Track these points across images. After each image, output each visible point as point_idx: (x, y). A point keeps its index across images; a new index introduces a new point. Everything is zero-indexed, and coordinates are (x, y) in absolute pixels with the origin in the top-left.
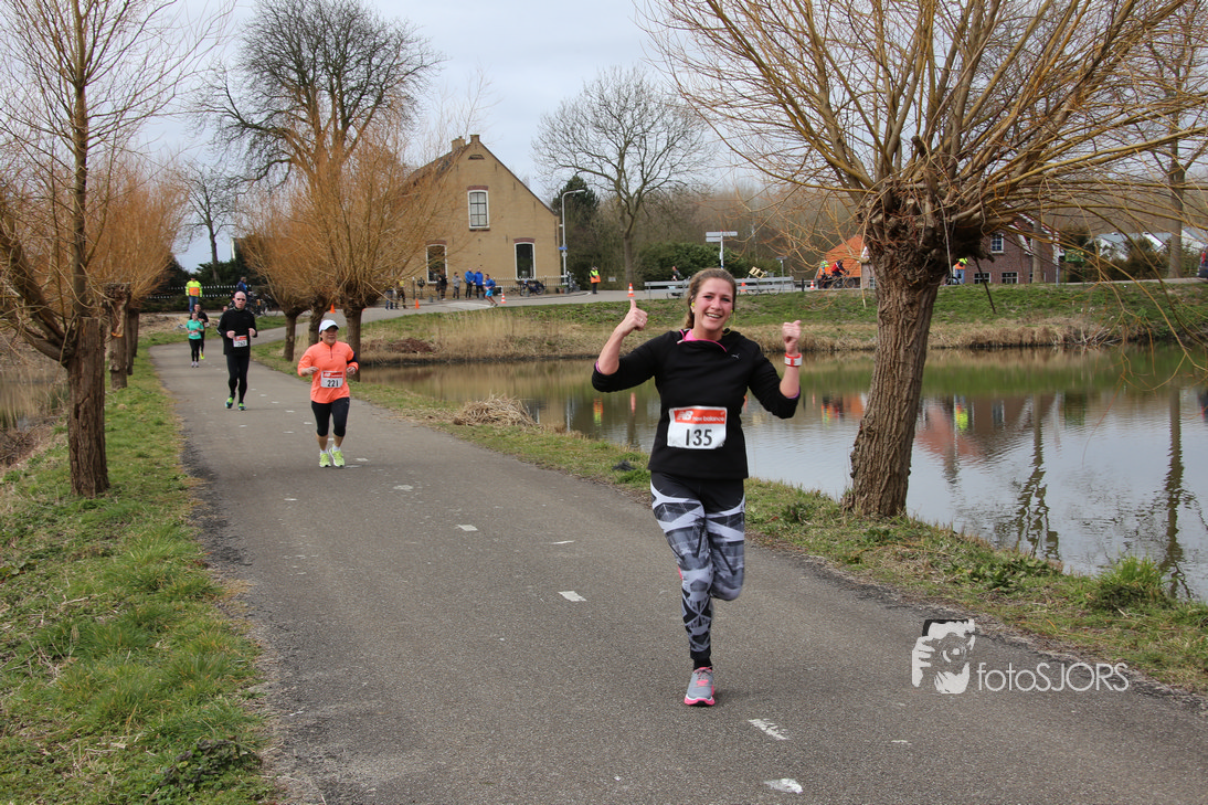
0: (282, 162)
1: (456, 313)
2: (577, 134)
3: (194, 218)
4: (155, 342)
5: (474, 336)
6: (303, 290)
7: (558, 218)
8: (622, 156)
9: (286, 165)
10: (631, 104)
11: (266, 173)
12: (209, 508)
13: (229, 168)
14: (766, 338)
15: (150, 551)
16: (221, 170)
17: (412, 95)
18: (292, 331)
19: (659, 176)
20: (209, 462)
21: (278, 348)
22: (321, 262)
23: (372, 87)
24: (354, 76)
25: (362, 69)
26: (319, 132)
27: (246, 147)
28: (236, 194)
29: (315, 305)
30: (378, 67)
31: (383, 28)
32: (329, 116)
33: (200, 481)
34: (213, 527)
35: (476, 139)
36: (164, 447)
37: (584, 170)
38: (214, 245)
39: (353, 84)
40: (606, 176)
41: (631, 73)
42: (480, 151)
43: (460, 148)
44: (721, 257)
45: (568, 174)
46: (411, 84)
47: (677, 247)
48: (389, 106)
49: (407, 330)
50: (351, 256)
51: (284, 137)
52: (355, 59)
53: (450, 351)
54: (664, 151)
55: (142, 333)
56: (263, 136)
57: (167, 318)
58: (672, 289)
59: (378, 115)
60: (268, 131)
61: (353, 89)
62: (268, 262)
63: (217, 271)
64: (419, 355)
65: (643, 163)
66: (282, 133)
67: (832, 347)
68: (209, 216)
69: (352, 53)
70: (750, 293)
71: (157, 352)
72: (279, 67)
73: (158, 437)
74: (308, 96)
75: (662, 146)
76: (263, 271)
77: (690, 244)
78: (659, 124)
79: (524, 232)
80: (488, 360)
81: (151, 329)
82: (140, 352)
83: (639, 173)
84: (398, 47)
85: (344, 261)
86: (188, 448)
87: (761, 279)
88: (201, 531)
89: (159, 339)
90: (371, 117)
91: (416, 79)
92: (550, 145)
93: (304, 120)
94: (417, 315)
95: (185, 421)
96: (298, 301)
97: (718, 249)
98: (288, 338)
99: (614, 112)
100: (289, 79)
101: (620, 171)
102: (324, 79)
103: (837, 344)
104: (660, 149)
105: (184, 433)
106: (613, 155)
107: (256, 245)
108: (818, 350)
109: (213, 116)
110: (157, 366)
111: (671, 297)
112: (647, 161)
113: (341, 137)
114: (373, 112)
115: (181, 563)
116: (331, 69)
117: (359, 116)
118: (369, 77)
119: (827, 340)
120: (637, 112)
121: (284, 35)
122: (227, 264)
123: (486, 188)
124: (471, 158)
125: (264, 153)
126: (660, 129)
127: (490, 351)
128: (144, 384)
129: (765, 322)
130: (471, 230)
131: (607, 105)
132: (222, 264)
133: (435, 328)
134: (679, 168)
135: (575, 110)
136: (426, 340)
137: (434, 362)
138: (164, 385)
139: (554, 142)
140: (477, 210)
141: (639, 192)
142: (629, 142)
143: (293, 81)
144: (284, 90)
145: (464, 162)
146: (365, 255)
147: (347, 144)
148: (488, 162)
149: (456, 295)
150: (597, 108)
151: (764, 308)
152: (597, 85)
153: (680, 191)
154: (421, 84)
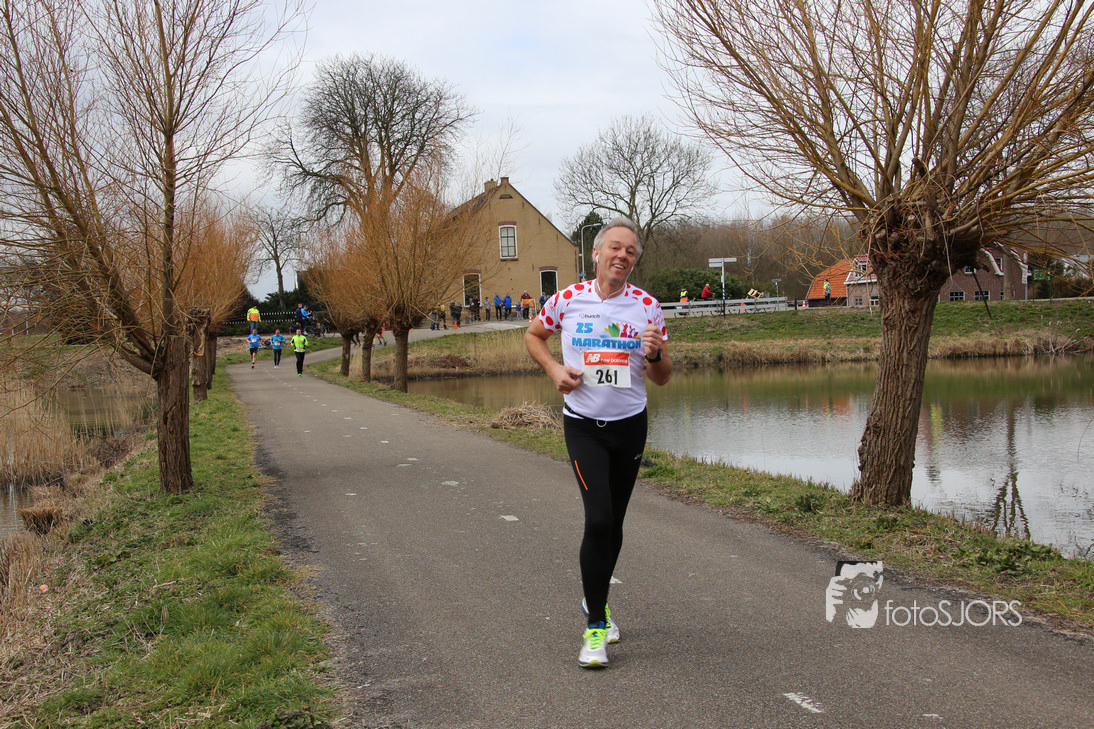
0: (339, 204)
1: (489, 333)
2: (593, 175)
3: (263, 254)
4: (230, 361)
5: (505, 352)
6: (357, 314)
7: (577, 249)
8: (633, 194)
9: (341, 206)
10: (641, 148)
11: (325, 214)
12: (280, 502)
13: (293, 211)
14: (764, 351)
15: (227, 541)
16: (286, 213)
17: (450, 144)
18: (347, 350)
19: (667, 210)
20: (278, 462)
21: (335, 365)
22: (373, 288)
23: (415, 138)
24: (399, 130)
25: (407, 123)
26: (369, 177)
27: (307, 192)
28: (299, 233)
29: (367, 326)
30: (420, 121)
31: (424, 87)
32: (378, 163)
33: (271, 479)
34: (284, 519)
35: (505, 181)
36: (240, 450)
37: (600, 206)
38: (280, 277)
39: (398, 136)
40: (619, 211)
41: (640, 121)
42: (509, 192)
43: (492, 188)
44: (722, 281)
45: (586, 210)
46: (449, 135)
47: (682, 273)
48: (429, 154)
49: (447, 348)
50: (399, 283)
51: (340, 183)
52: (401, 114)
53: (485, 366)
54: (670, 188)
55: (219, 354)
56: (322, 182)
57: (240, 341)
58: (680, 309)
59: (421, 162)
60: (326, 178)
61: (398, 140)
62: (327, 291)
63: (283, 299)
64: (457, 370)
65: (651, 200)
66: (338, 180)
67: (823, 358)
68: (275, 250)
69: (398, 110)
70: (749, 312)
71: (232, 370)
72: (336, 123)
73: (235, 441)
74: (360, 147)
75: (668, 183)
76: (322, 298)
77: (694, 270)
78: (665, 164)
79: (547, 260)
80: (518, 373)
81: (227, 350)
82: (218, 370)
83: (648, 208)
84: (437, 103)
85: (393, 289)
86: (260, 450)
87: (759, 300)
88: (273, 522)
89: (234, 358)
90: (414, 163)
91: (453, 131)
92: (570, 185)
93: (357, 168)
94: (455, 335)
95: (258, 427)
96: (353, 324)
97: (719, 274)
98: (344, 356)
99: (626, 155)
100: (344, 133)
101: (632, 206)
102: (374, 132)
103: (828, 356)
104: (667, 187)
105: (257, 438)
106: (625, 192)
107: (317, 275)
108: (810, 362)
109: (280, 166)
110: (232, 381)
111: (678, 316)
112: (656, 197)
113: (388, 181)
114: (415, 160)
115: (257, 550)
116: (380, 124)
117: (404, 164)
118: (412, 130)
119: (818, 353)
120: (646, 154)
121: (340, 96)
122: (291, 293)
123: (515, 224)
124: (501, 198)
125: (323, 197)
126: (666, 169)
127: (520, 365)
128: (222, 397)
129: (763, 337)
130: (502, 260)
131: (619, 149)
132: (287, 293)
133: (471, 347)
134: (684, 203)
135: (591, 154)
136: (464, 356)
137: (471, 375)
138: (239, 398)
139: (573, 182)
140: (506, 243)
141: (648, 225)
142: (639, 181)
143: (347, 134)
144: (341, 142)
145: (495, 201)
146: (411, 282)
147: (394, 187)
148: (516, 201)
149: (488, 318)
150: (611, 152)
151: (761, 325)
152: (610, 133)
153: (683, 223)
154: (457, 134)
